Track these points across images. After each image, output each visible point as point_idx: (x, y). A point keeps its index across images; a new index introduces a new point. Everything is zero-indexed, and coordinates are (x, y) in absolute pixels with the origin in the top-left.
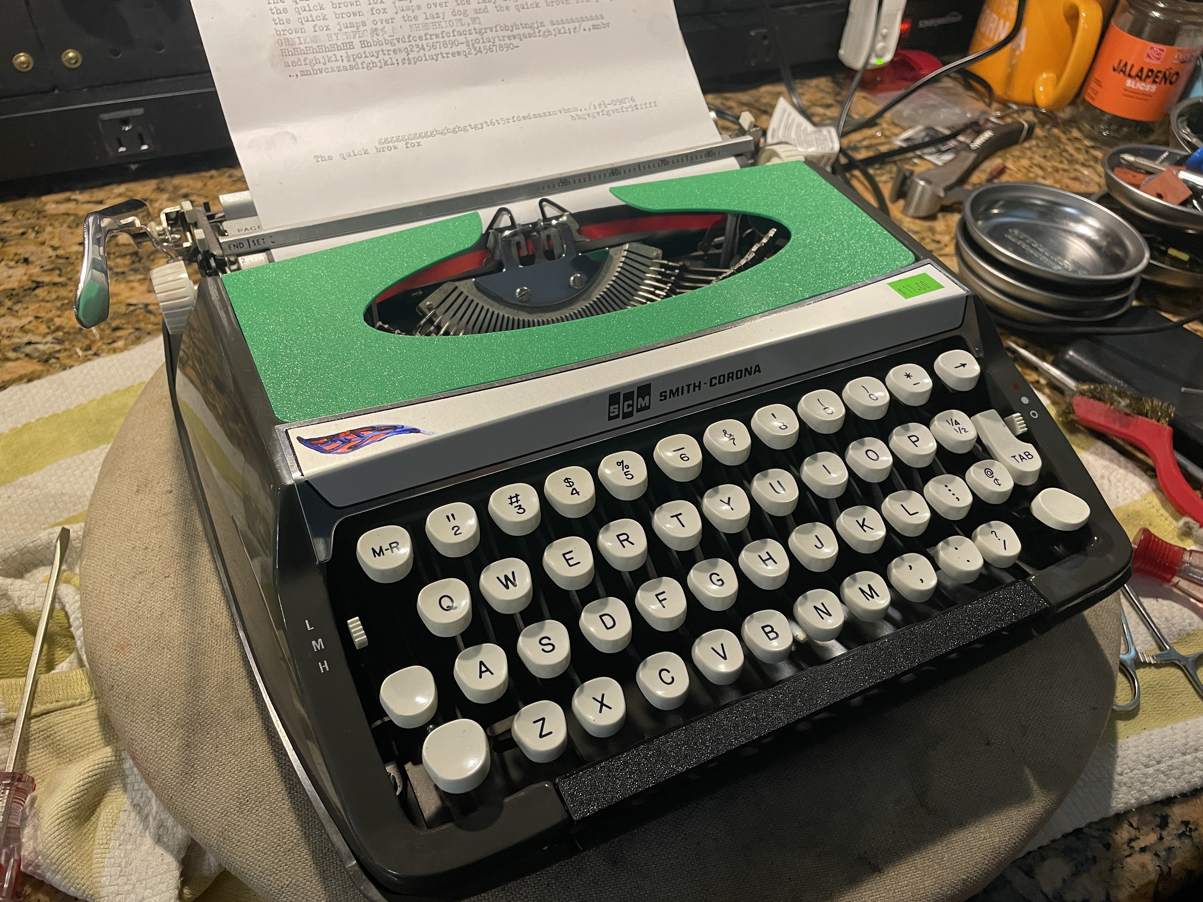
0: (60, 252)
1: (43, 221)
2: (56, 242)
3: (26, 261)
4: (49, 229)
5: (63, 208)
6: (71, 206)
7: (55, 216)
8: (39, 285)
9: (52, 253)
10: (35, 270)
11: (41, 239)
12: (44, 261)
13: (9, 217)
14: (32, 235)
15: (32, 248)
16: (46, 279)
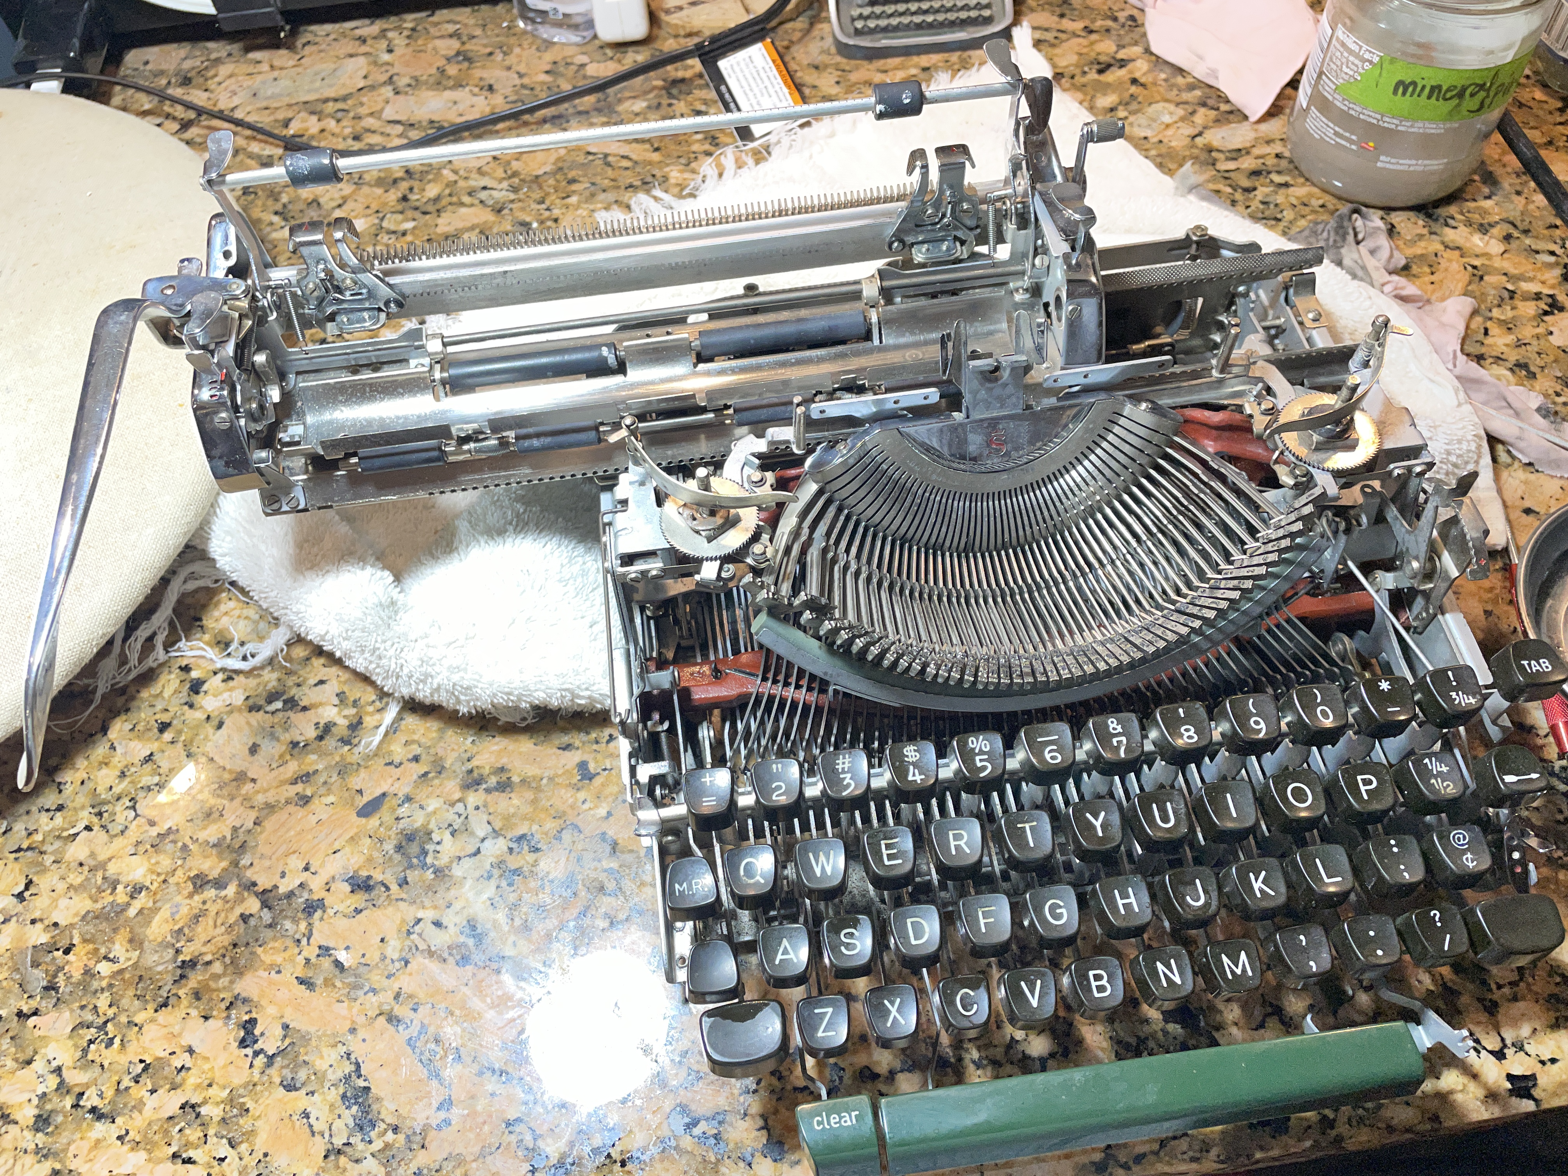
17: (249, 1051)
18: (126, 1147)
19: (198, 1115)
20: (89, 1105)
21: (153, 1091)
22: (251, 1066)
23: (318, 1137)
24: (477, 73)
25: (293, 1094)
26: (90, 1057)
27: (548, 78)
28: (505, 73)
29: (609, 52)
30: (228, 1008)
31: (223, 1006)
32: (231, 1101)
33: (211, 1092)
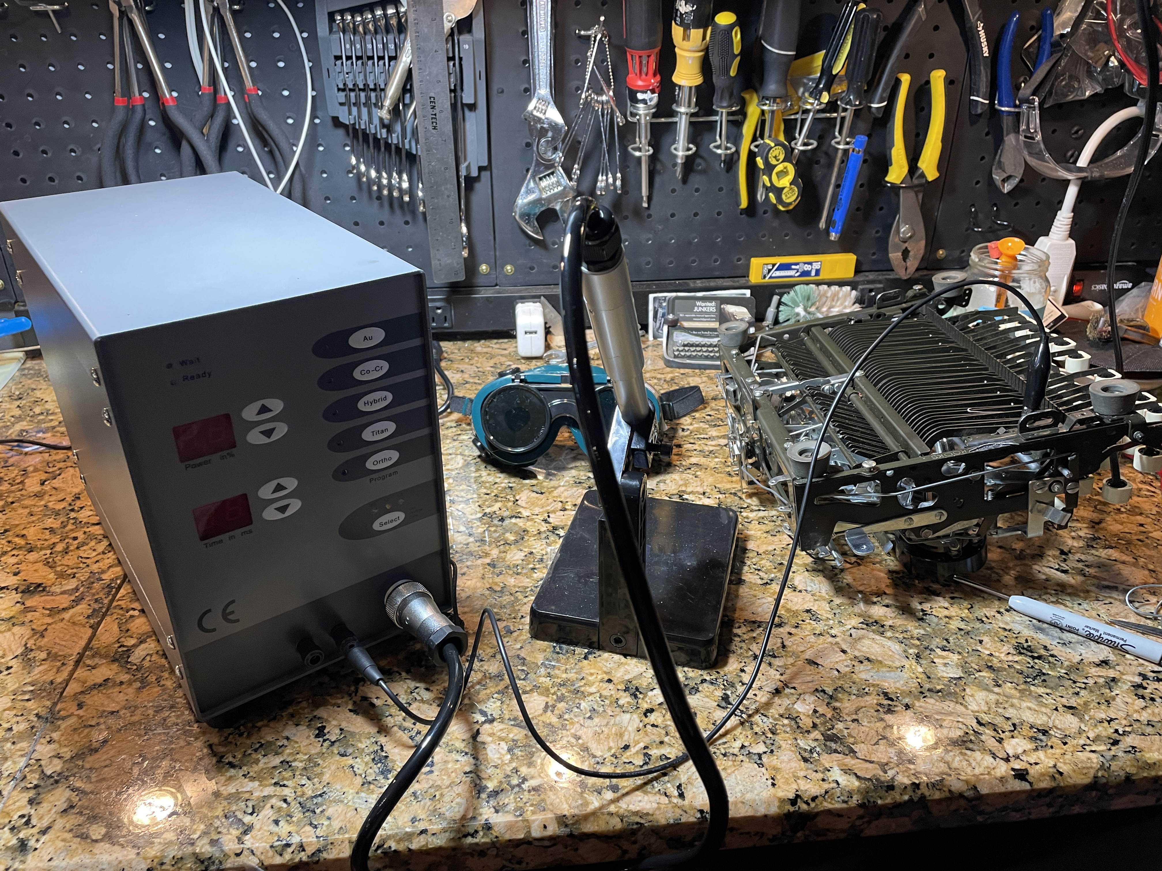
0: (480, 369)
1: (473, 355)
2: (479, 365)
3: (462, 371)
4: (476, 359)
5: (485, 350)
6: (489, 350)
7: (480, 353)
8: (467, 383)
9: (477, 370)
10: (466, 376)
11: (471, 362)
12: (471, 373)
13: (456, 351)
14: (467, 360)
15: (466, 366)
16: (471, 380)
17: (321, 739)
18: (247, 780)
19: (290, 766)
20: (227, 761)
21: (264, 756)
22: (322, 745)
23: (358, 777)
24: (456, 366)
25: (345, 758)
26: (229, 740)
27: (492, 369)
28: (470, 367)
29: (523, 361)
30: (309, 721)
31: (307, 720)
32: (310, 760)
33: (298, 756)
